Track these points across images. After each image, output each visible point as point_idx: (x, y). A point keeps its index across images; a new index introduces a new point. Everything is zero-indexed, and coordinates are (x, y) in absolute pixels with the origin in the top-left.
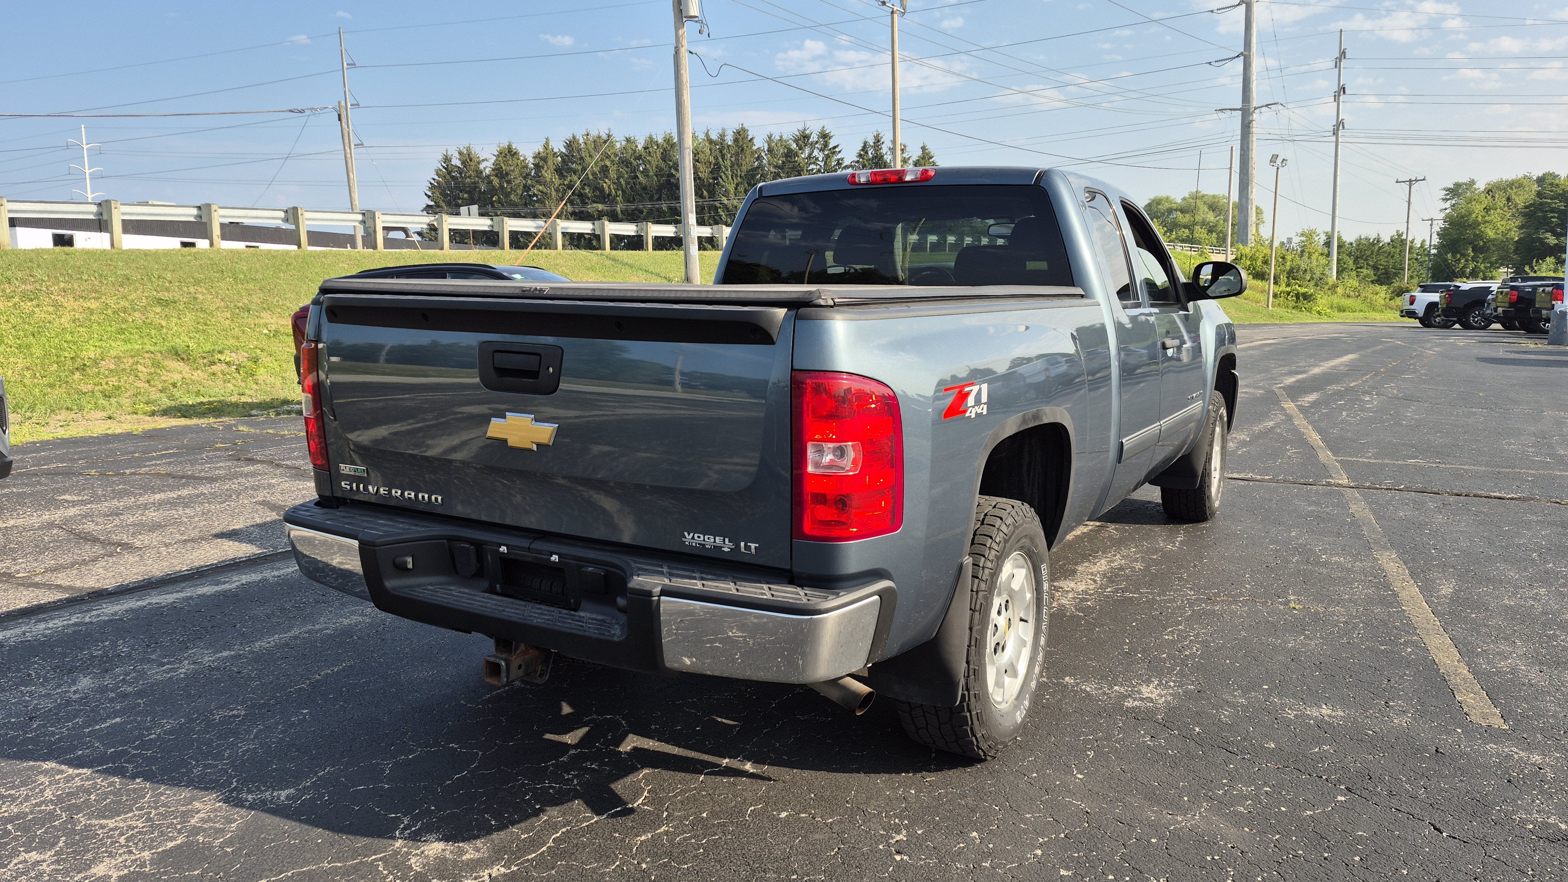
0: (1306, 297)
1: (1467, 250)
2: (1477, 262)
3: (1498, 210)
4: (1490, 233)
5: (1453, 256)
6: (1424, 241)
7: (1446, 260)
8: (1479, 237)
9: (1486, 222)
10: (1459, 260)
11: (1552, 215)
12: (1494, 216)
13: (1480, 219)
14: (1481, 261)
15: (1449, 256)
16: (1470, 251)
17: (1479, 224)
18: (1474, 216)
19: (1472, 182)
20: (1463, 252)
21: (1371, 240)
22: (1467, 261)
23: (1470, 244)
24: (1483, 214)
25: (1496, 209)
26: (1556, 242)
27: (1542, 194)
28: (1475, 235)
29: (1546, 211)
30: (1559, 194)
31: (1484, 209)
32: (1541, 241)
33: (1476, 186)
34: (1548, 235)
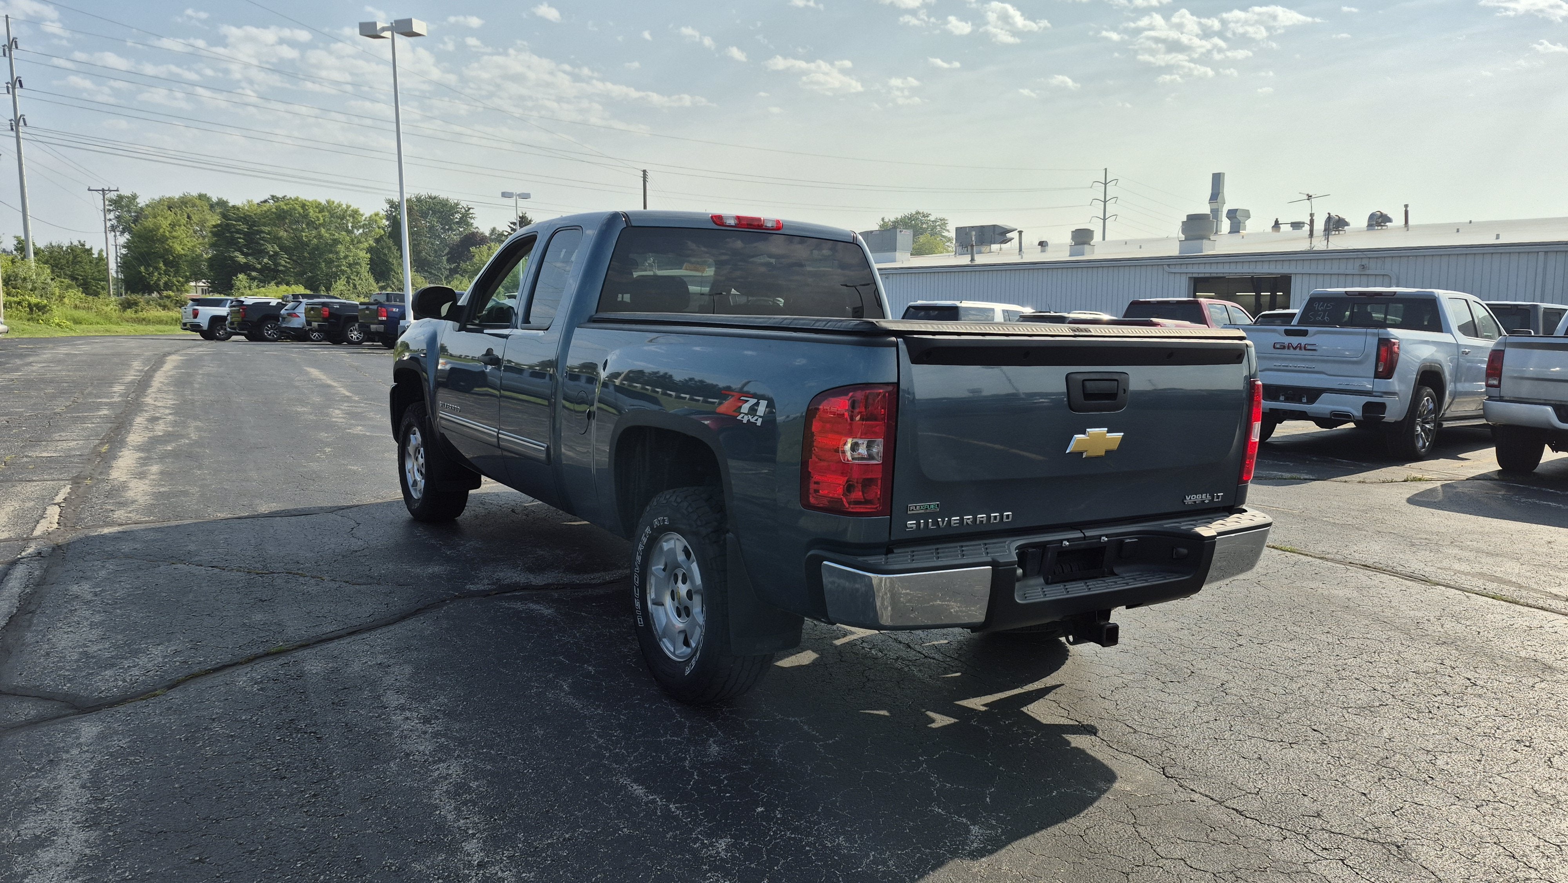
0: (41, 308)
1: (159, 263)
2: (169, 276)
3: (183, 227)
4: (178, 248)
5: (146, 269)
6: (101, 251)
7: (141, 273)
8: (169, 251)
9: (174, 237)
10: (153, 273)
11: (238, 235)
12: (180, 232)
13: (167, 234)
14: (172, 275)
15: (142, 269)
16: (161, 265)
17: (167, 239)
18: (161, 230)
19: (134, 197)
20: (155, 265)
21: (64, 249)
22: (160, 274)
23: (160, 258)
24: (169, 229)
25: (180, 226)
26: (244, 260)
27: (226, 216)
28: (166, 250)
29: (233, 232)
30: (241, 217)
31: (170, 225)
32: (232, 259)
33: (138, 200)
34: (237, 254)
